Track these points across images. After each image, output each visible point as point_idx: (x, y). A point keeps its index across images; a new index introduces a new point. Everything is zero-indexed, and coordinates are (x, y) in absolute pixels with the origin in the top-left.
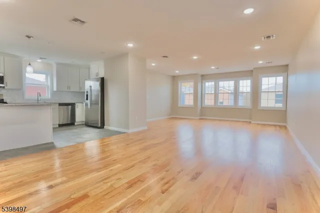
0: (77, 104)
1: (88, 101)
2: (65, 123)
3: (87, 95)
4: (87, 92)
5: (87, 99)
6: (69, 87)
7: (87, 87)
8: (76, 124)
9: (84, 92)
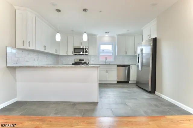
0: (131, 66)
1: (140, 64)
2: (122, 80)
3: (139, 58)
4: (139, 55)
5: (139, 62)
6: (126, 53)
7: (139, 51)
8: (130, 82)
9: (137, 56)
